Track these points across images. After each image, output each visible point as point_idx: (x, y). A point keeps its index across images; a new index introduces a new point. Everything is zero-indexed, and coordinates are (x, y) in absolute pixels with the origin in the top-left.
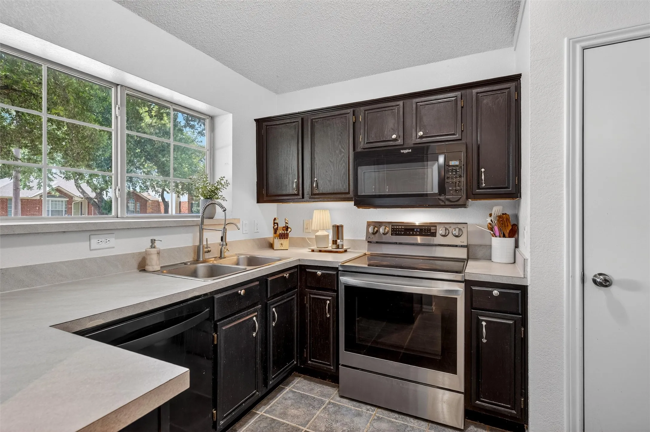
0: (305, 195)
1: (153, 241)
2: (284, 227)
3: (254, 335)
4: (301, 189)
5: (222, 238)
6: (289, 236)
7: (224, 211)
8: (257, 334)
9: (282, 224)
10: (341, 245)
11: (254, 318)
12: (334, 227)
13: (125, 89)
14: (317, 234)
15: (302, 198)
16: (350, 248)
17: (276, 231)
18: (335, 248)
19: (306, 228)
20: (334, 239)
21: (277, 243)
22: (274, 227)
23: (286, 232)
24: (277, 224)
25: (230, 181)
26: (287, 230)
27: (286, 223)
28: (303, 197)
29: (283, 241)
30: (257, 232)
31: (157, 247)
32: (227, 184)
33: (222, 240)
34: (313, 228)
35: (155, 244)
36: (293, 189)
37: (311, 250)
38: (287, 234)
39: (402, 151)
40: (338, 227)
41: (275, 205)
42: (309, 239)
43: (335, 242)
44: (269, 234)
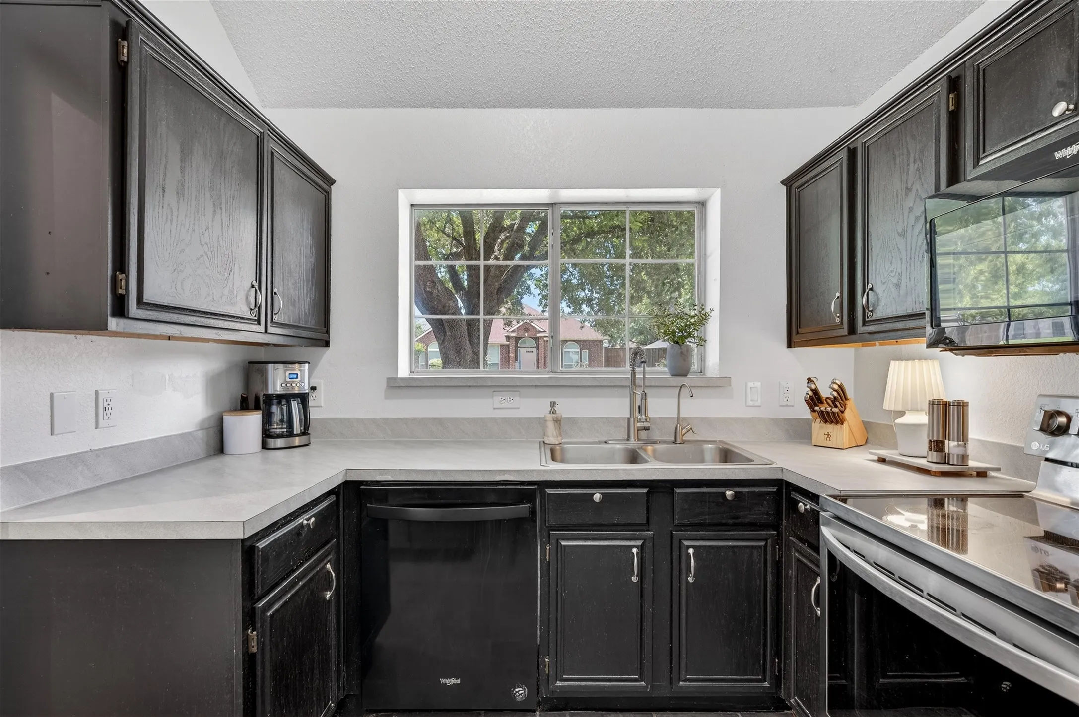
1: (553, 404)
2: (828, 397)
4: (845, 312)
10: (958, 455)
11: (635, 551)
12: (933, 404)
13: (559, 207)
14: (901, 420)
15: (847, 334)
16: (998, 469)
17: (810, 405)
18: (935, 461)
20: (933, 437)
21: (818, 430)
23: (834, 409)
26: (836, 406)
27: (834, 390)
28: (852, 332)
29: (832, 429)
30: (787, 406)
31: (557, 412)
34: (887, 406)
35: (555, 408)
37: (876, 458)
38: (842, 415)
39: (1058, 155)
40: (946, 405)
43: (937, 446)
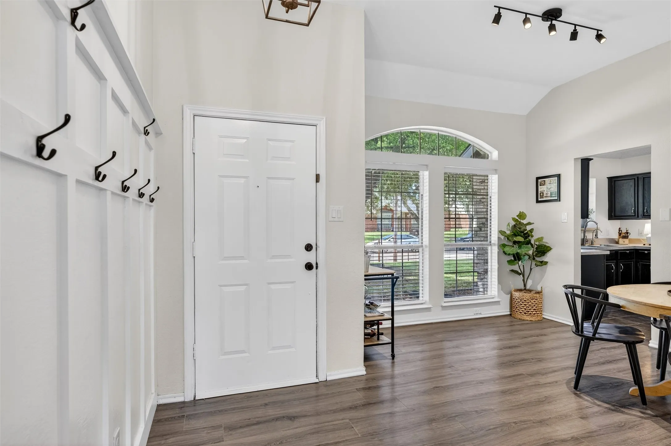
0: (639, 216)
2: (625, 233)
3: (613, 271)
4: (636, 213)
5: (596, 235)
6: (629, 238)
7: (597, 224)
8: (614, 271)
9: (624, 231)
11: (613, 265)
14: (647, 236)
17: (620, 234)
19: (641, 233)
21: (621, 241)
22: (619, 233)
23: (627, 235)
24: (621, 231)
25: (594, 210)
26: (627, 234)
27: (627, 230)
28: (638, 217)
29: (625, 240)
30: (608, 235)
32: (594, 212)
33: (596, 236)
36: (632, 213)
37: (643, 245)
38: (628, 236)
41: (619, 221)
42: (643, 239)
44: (616, 236)
